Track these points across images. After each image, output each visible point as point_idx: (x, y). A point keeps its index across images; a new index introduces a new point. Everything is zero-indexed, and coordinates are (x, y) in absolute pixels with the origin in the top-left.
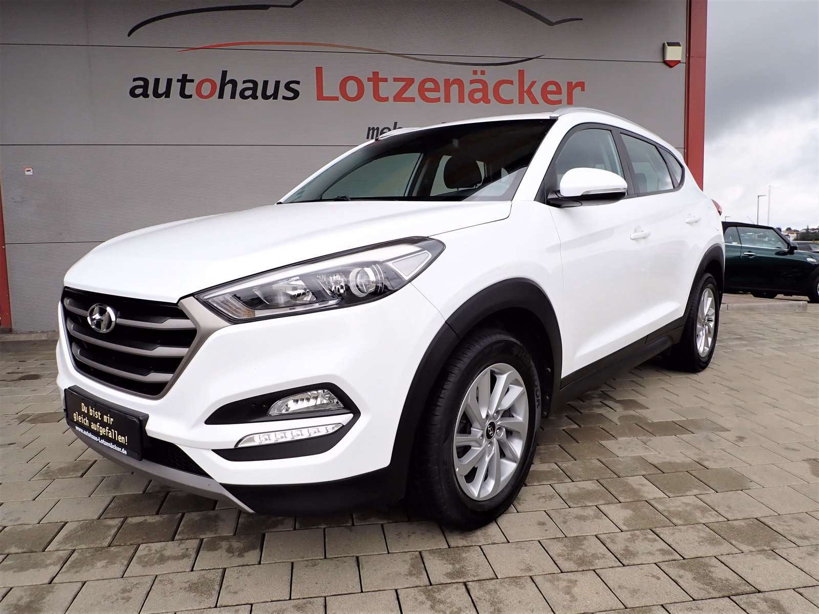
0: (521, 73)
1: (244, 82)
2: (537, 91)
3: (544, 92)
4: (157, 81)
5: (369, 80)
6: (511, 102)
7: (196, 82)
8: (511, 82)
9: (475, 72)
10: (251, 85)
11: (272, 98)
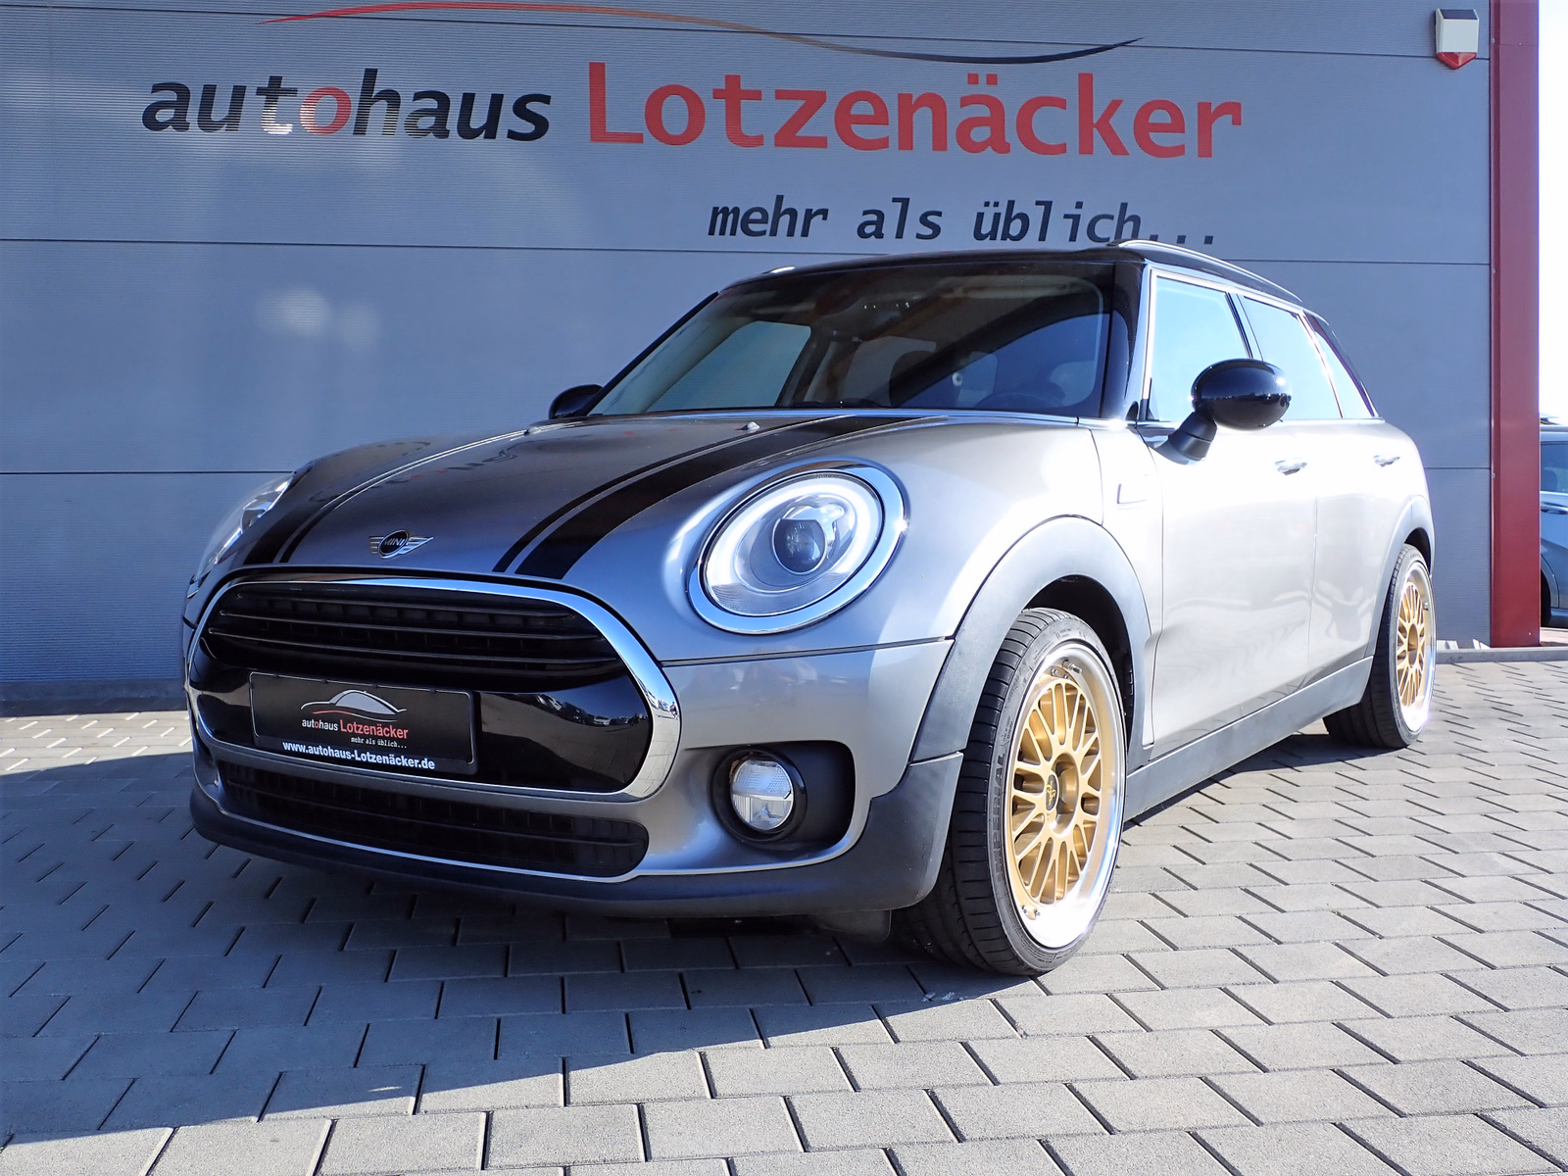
0: (1086, 82)
1: (418, 96)
2: (1123, 125)
3: (1142, 128)
4: (209, 92)
5: (717, 94)
6: (1061, 149)
7: (302, 96)
8: (1061, 103)
9: (973, 79)
10: (432, 104)
11: (482, 135)
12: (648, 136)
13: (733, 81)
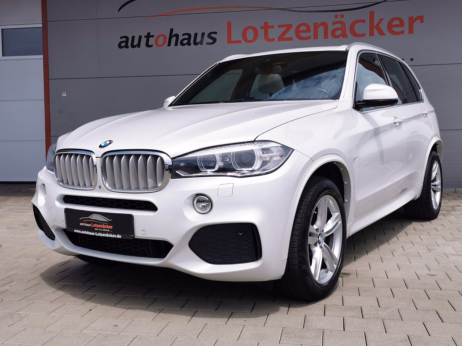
0: (372, 14)
1: (183, 35)
2: (384, 26)
3: (390, 26)
4: (133, 38)
5: (262, 28)
6: (364, 35)
7: (155, 37)
8: (364, 21)
9: (336, 16)
10: (187, 37)
11: (200, 44)
12: (243, 41)
13: (266, 23)
